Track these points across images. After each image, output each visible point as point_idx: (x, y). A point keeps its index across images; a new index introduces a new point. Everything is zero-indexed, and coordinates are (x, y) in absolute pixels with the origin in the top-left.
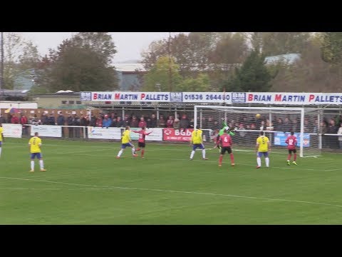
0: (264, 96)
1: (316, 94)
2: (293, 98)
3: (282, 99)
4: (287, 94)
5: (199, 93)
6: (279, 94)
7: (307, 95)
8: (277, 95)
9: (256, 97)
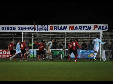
0: (61, 27)
1: (99, 25)
2: (82, 28)
3: (74, 28)
4: (78, 25)
5: (13, 26)
6: (72, 25)
7: (92, 26)
8: (70, 26)
9: (55, 28)
